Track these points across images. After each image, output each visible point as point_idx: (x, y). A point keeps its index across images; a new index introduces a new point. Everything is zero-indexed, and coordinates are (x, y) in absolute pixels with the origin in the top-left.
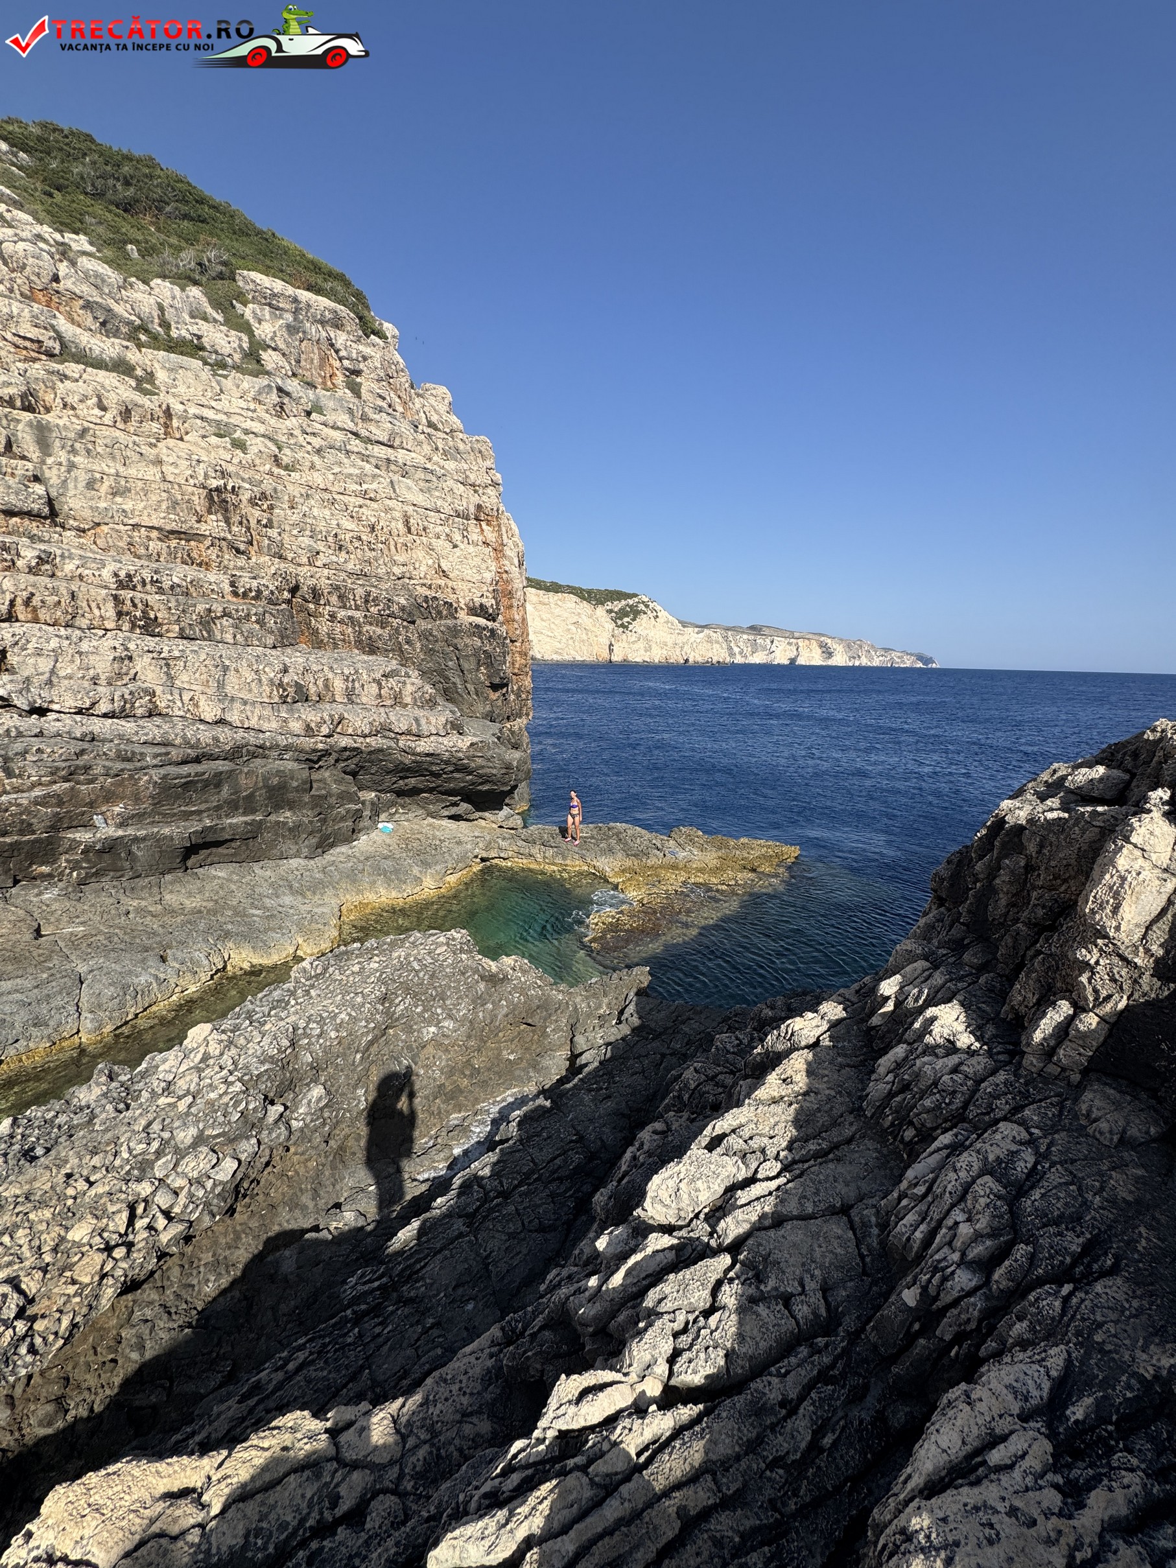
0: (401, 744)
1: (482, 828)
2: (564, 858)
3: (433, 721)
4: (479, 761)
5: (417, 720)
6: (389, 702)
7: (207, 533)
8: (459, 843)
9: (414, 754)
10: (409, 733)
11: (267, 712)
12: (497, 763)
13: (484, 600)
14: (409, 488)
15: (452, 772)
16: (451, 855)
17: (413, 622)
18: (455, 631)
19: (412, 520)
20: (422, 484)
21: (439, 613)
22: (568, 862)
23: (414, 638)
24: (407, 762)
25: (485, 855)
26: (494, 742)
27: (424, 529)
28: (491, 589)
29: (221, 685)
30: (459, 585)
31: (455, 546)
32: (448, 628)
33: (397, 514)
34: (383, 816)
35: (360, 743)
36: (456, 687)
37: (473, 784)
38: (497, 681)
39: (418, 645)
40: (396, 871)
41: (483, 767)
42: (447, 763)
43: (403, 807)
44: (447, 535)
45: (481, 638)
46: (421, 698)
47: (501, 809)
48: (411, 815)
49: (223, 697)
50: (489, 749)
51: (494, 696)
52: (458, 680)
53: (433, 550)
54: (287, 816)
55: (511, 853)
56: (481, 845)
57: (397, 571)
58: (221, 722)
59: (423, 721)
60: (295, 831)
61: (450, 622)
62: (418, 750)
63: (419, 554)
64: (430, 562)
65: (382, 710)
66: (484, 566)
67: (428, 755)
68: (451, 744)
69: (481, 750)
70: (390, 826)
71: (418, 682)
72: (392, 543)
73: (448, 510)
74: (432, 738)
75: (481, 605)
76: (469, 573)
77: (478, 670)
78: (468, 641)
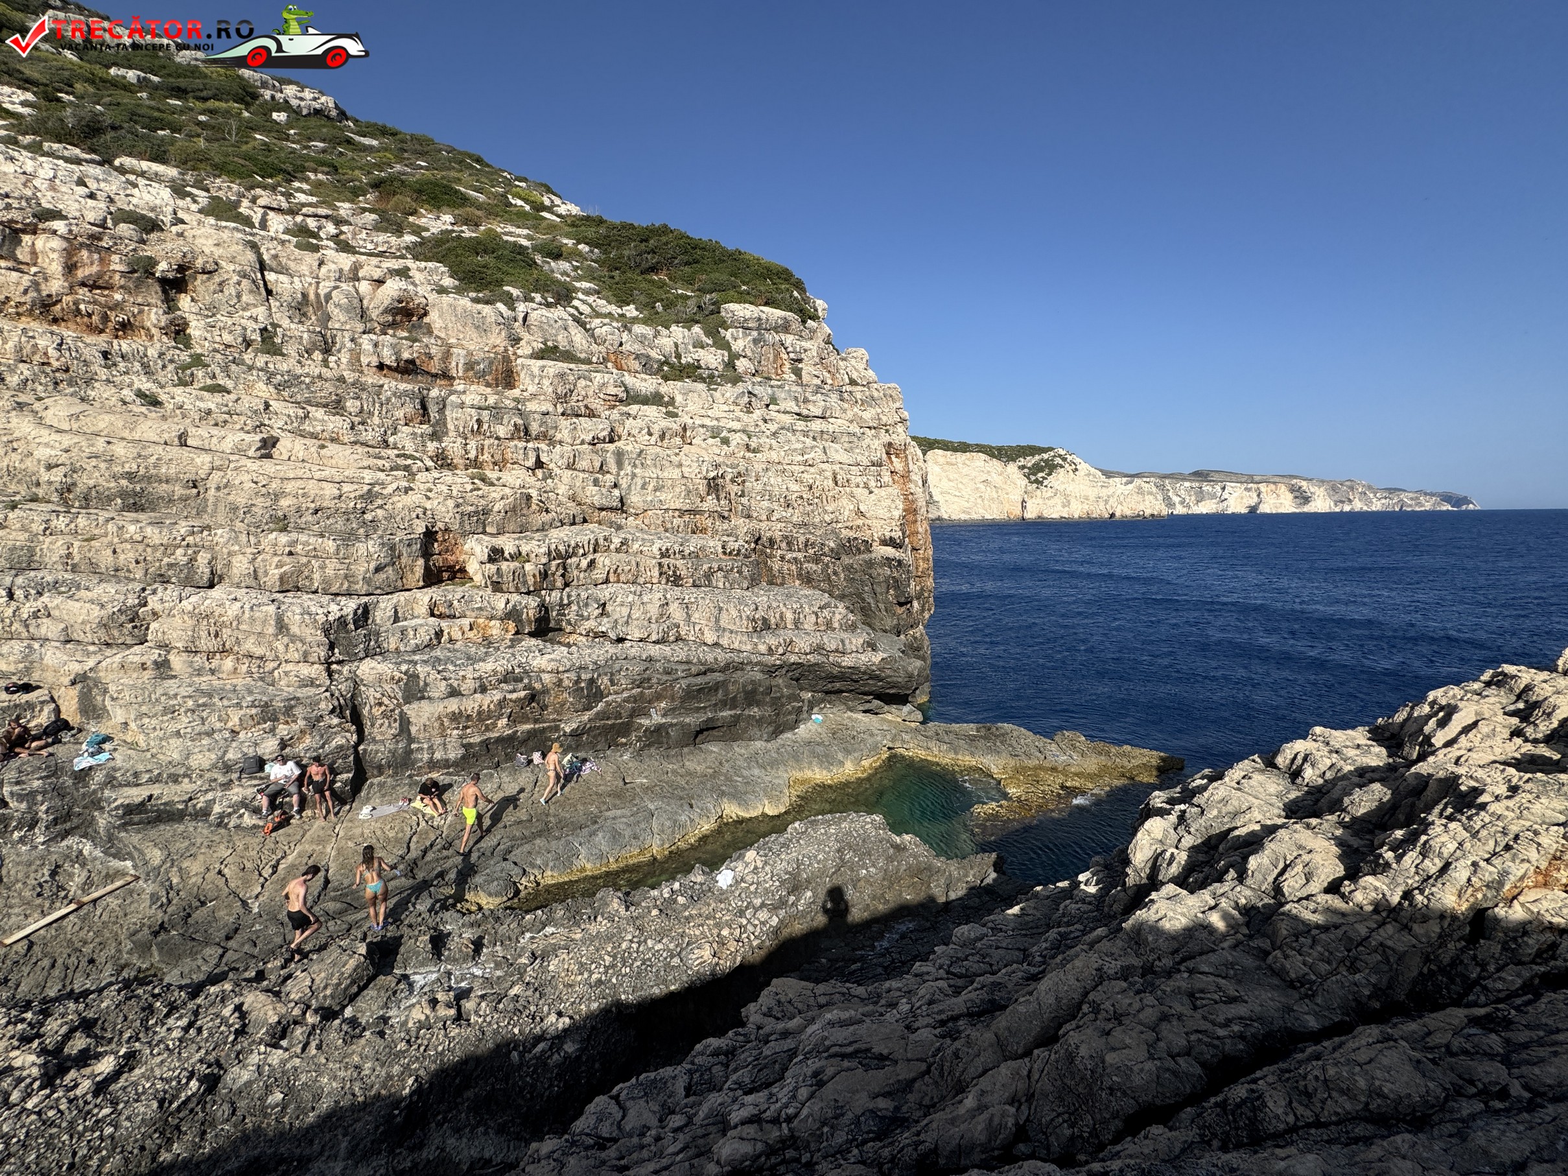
0: (831, 659)
1: (889, 720)
2: (956, 753)
3: (854, 641)
6: (823, 628)
7: (707, 509)
8: (872, 735)
9: (840, 667)
10: (837, 651)
11: (745, 638)
12: (902, 673)
13: (893, 533)
14: (836, 451)
15: (867, 679)
16: (865, 745)
17: (839, 559)
18: (870, 564)
19: (839, 476)
20: (847, 445)
21: (859, 549)
22: (959, 756)
23: (840, 570)
24: (835, 672)
25: (891, 745)
26: (899, 656)
27: (848, 481)
28: (899, 523)
29: (717, 620)
30: (874, 523)
31: (871, 491)
32: (866, 561)
33: (828, 474)
34: (816, 710)
35: (803, 659)
37: (883, 688)
38: (903, 600)
39: (843, 575)
40: (826, 756)
41: (891, 676)
42: (864, 673)
43: (830, 703)
44: (865, 483)
45: (890, 567)
46: (845, 624)
47: (904, 706)
48: (835, 710)
49: (719, 629)
50: (896, 662)
51: (900, 610)
52: (871, 601)
53: (854, 497)
54: (755, 711)
55: (912, 745)
56: (888, 737)
57: (827, 518)
58: (716, 644)
59: (847, 642)
60: (760, 722)
61: (866, 556)
62: (843, 663)
63: (844, 501)
64: (852, 507)
65: (818, 634)
66: (893, 506)
67: (850, 667)
68: (867, 659)
69: (890, 662)
70: (820, 717)
71: (844, 611)
72: (824, 497)
74: (853, 655)
75: (891, 537)
76: (882, 513)
77: (888, 592)
78: (880, 571)
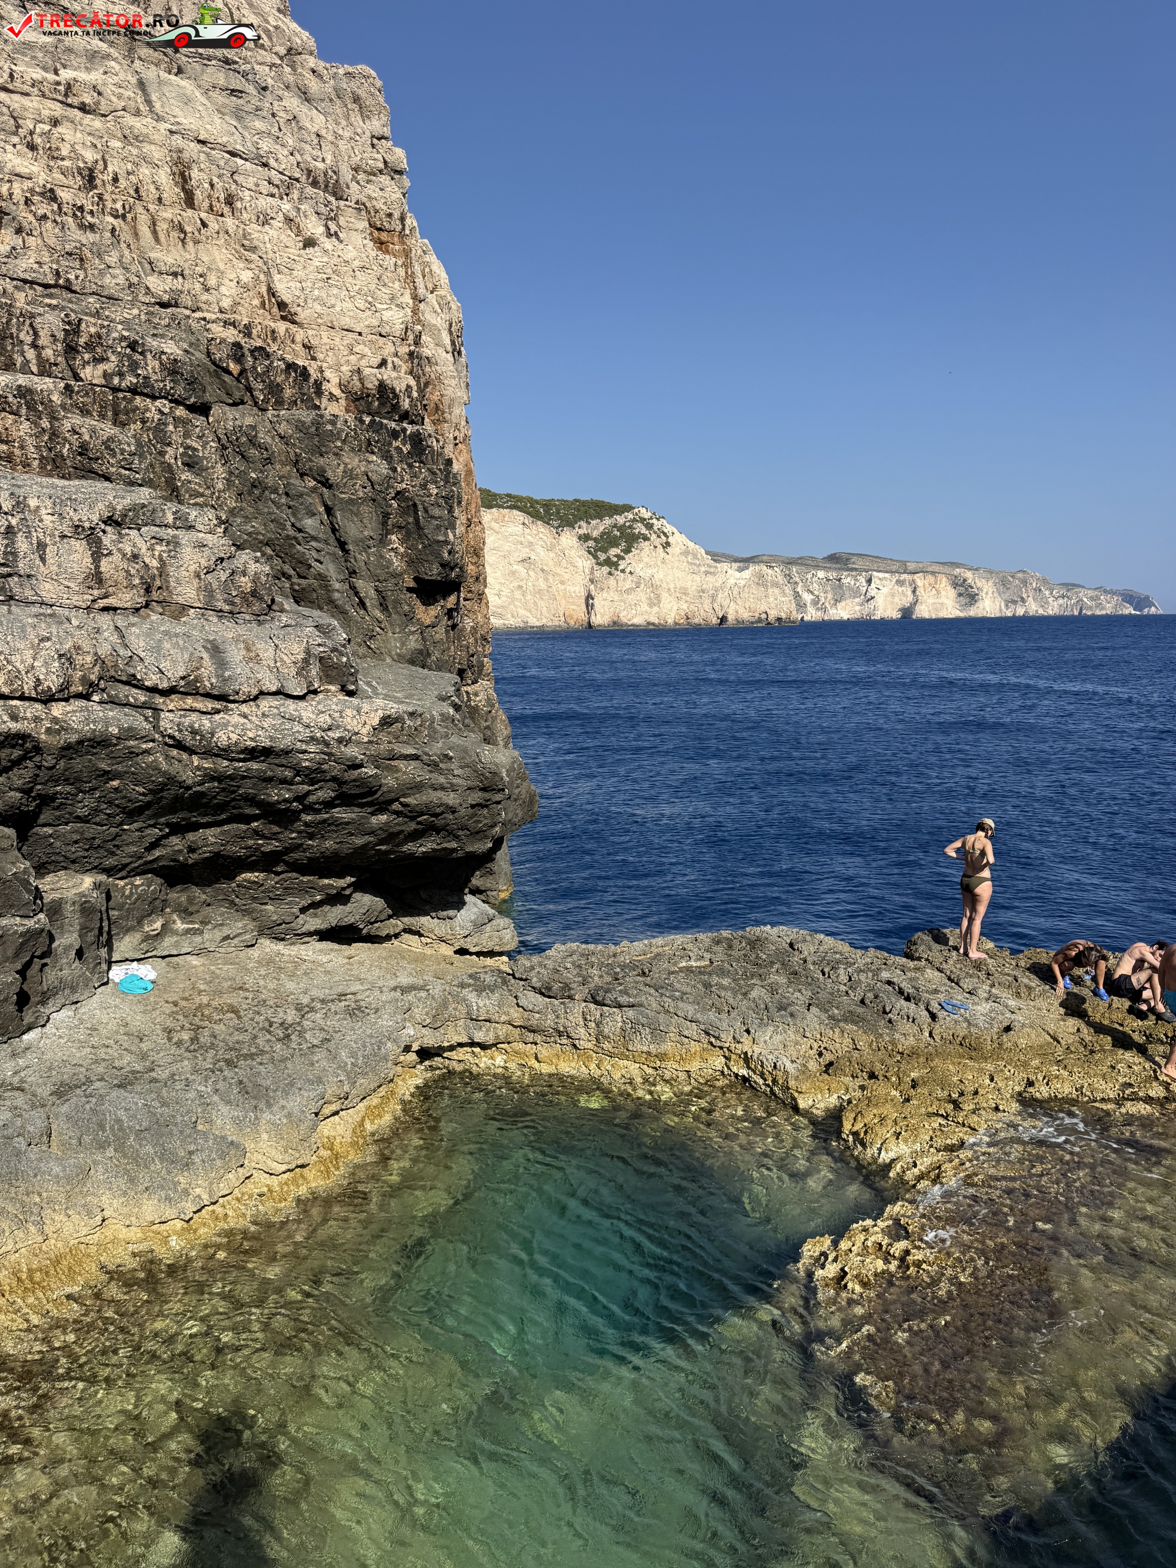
0: (168, 722)
1: (419, 959)
2: (658, 1034)
3: (267, 652)
4: (409, 770)
5: (215, 650)
6: (125, 598)
8: (356, 1012)
9: (210, 752)
10: (190, 688)
12: (459, 775)
13: (387, 375)
14: (187, 101)
15: (329, 805)
16: (333, 1056)
17: (203, 409)
19: (195, 174)
20: (221, 98)
21: (275, 390)
22: (668, 1047)
23: (208, 451)
24: (188, 777)
25: (430, 1040)
26: (445, 717)
27: (230, 201)
28: (404, 350)
30: (322, 339)
31: (309, 243)
32: (300, 427)
33: (157, 153)
34: (124, 945)
35: (31, 720)
36: (327, 588)
37: (391, 837)
38: (434, 572)
39: (220, 471)
40: (159, 1129)
41: (418, 787)
42: (314, 776)
43: (186, 913)
44: (289, 220)
45: (387, 457)
46: (226, 586)
47: (460, 904)
48: (210, 937)
50: (433, 736)
51: (427, 614)
52: (331, 570)
53: (253, 249)
55: (503, 1031)
56: (418, 1013)
57: (160, 285)
59: (235, 655)
61: (302, 415)
62: (222, 738)
63: (218, 255)
64: (246, 276)
65: (105, 620)
66: (384, 293)
67: (254, 753)
68: (324, 720)
69: (412, 736)
70: (147, 972)
71: (218, 542)
72: (143, 221)
73: (285, 162)
74: (265, 704)
75: (382, 387)
76: (347, 311)
77: (383, 541)
78: (353, 461)
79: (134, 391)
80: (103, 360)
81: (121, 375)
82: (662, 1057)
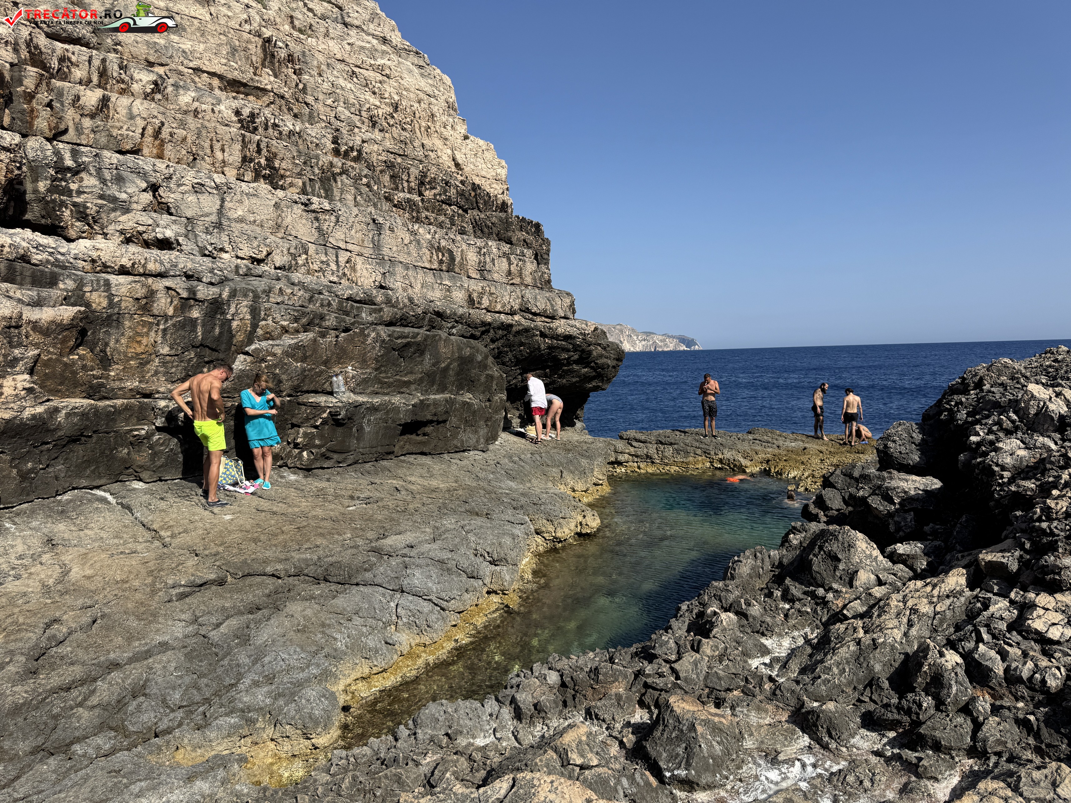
0: (538, 325)
2: (686, 454)
3: (559, 302)
4: (599, 350)
5: (548, 300)
7: (269, 87)
10: (543, 313)
13: (505, 197)
15: (575, 362)
17: (467, 211)
19: (422, 105)
21: (486, 203)
22: (690, 459)
24: (543, 348)
27: (432, 117)
30: (474, 181)
31: (466, 137)
33: (413, 96)
35: (512, 320)
41: (600, 357)
42: (577, 349)
49: (382, 261)
53: (447, 139)
54: (470, 397)
59: (553, 302)
62: (555, 333)
63: (438, 141)
74: (563, 321)
75: (504, 203)
76: (484, 168)
79: (443, 202)
80: (434, 188)
81: (440, 195)
82: (687, 463)
